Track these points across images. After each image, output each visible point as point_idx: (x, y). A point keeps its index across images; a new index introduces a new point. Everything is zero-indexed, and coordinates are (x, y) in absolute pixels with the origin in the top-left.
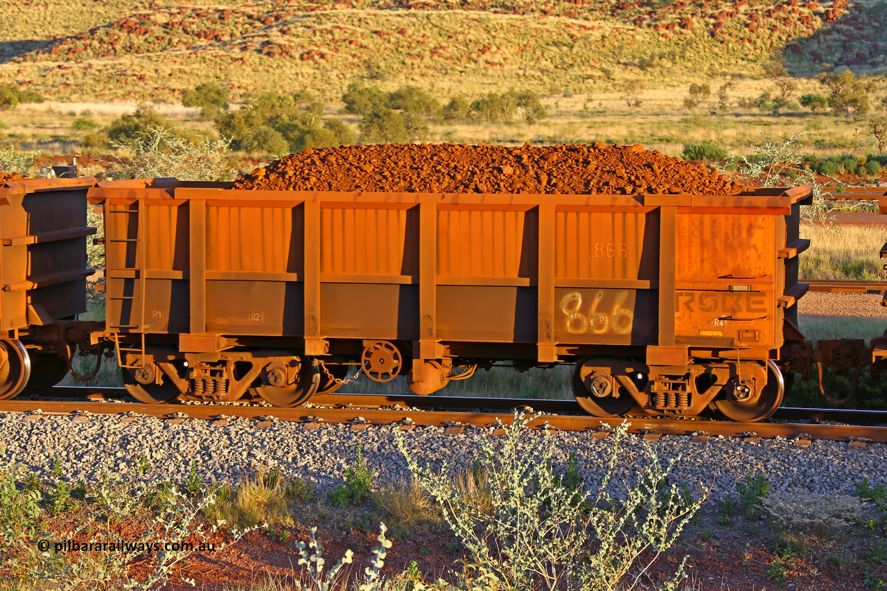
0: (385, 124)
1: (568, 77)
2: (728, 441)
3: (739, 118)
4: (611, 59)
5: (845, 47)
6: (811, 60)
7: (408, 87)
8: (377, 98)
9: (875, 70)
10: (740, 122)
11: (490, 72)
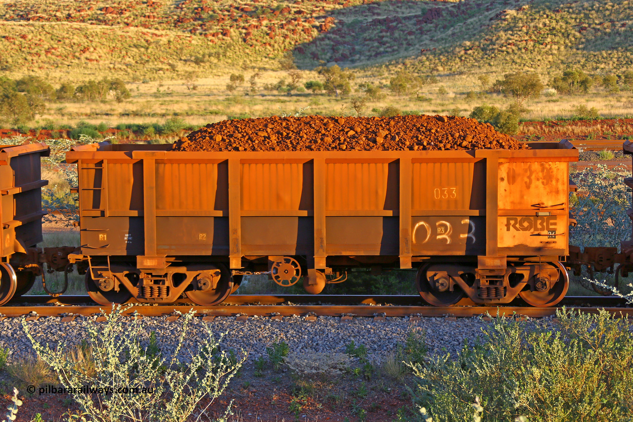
0: (13, 102)
1: (145, 69)
2: (260, 319)
3: (264, 98)
4: (175, 57)
5: (334, 50)
6: (311, 58)
7: (29, 76)
8: (6, 84)
9: (354, 65)
10: (265, 100)
11: (90, 65)
